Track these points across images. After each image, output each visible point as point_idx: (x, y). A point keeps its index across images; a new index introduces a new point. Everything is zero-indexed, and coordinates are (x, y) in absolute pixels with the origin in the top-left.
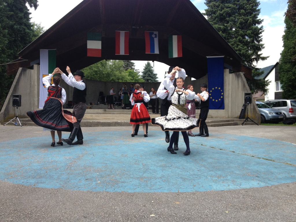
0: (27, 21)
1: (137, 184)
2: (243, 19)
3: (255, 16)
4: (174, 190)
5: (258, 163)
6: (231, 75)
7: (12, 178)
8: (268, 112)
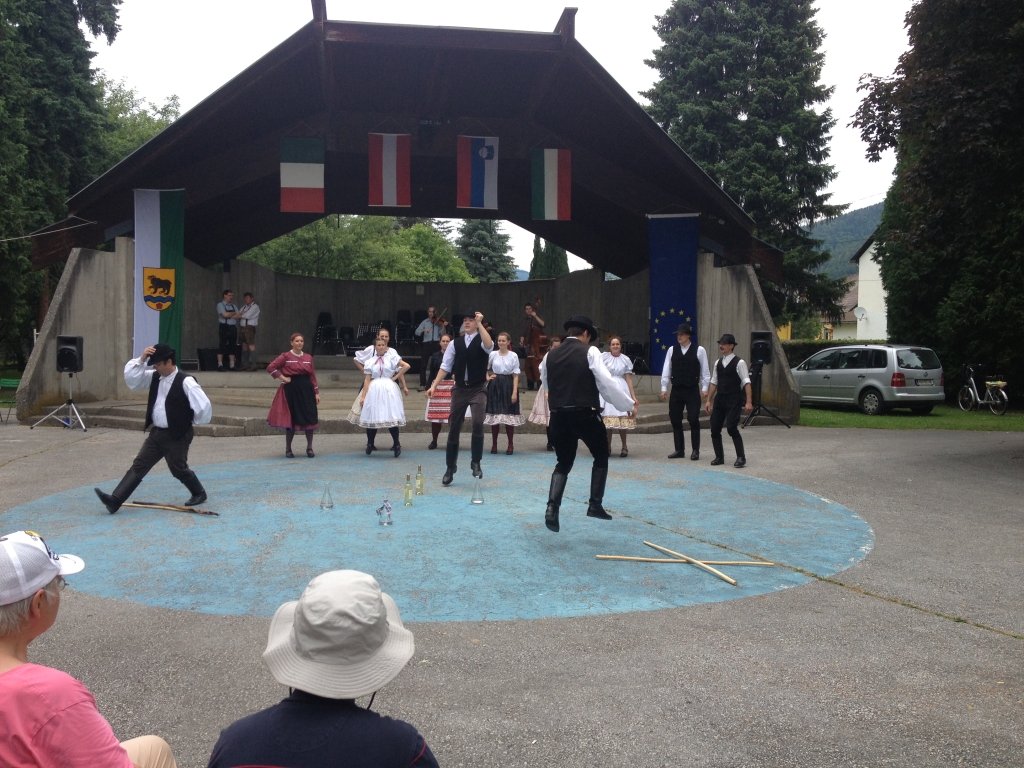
0: (83, 81)
2: (770, 86)
7: (139, 593)
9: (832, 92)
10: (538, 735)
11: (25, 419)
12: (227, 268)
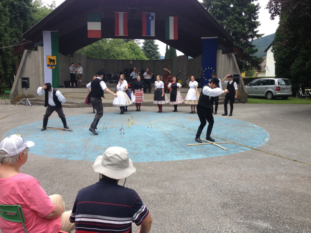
4: (150, 161)
6: (224, 55)
7: (50, 154)
10: (169, 194)
11: (13, 103)
12: (72, 56)
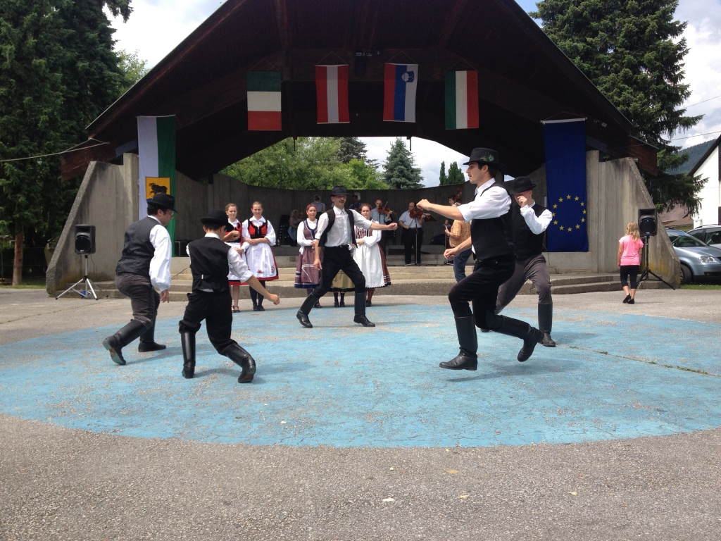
0: (106, 49)
1: (358, 429)
2: (634, 24)
3: (666, 16)
4: (447, 443)
5: (664, 379)
6: (604, 164)
7: (65, 415)
8: (698, 256)
9: (684, 27)
11: (53, 294)
12: (211, 182)
